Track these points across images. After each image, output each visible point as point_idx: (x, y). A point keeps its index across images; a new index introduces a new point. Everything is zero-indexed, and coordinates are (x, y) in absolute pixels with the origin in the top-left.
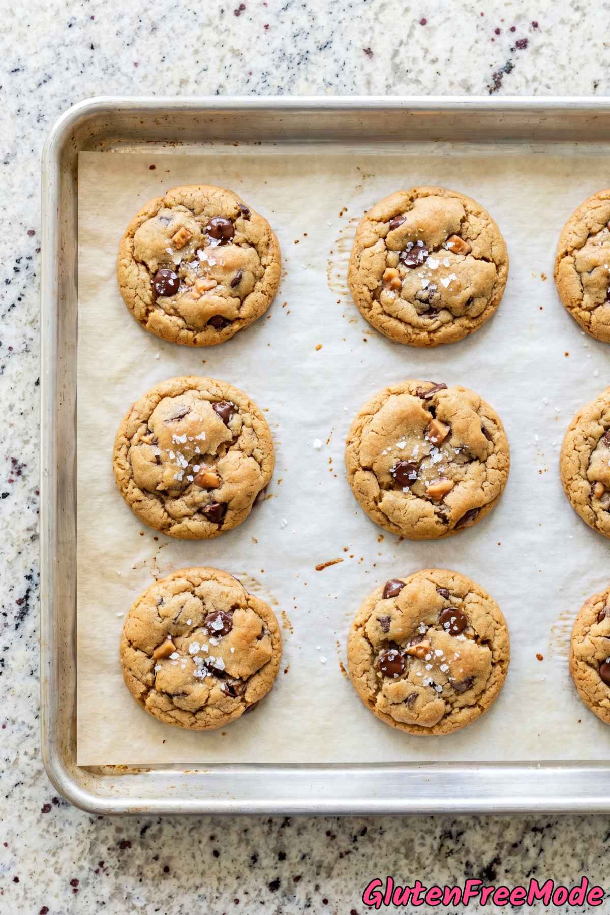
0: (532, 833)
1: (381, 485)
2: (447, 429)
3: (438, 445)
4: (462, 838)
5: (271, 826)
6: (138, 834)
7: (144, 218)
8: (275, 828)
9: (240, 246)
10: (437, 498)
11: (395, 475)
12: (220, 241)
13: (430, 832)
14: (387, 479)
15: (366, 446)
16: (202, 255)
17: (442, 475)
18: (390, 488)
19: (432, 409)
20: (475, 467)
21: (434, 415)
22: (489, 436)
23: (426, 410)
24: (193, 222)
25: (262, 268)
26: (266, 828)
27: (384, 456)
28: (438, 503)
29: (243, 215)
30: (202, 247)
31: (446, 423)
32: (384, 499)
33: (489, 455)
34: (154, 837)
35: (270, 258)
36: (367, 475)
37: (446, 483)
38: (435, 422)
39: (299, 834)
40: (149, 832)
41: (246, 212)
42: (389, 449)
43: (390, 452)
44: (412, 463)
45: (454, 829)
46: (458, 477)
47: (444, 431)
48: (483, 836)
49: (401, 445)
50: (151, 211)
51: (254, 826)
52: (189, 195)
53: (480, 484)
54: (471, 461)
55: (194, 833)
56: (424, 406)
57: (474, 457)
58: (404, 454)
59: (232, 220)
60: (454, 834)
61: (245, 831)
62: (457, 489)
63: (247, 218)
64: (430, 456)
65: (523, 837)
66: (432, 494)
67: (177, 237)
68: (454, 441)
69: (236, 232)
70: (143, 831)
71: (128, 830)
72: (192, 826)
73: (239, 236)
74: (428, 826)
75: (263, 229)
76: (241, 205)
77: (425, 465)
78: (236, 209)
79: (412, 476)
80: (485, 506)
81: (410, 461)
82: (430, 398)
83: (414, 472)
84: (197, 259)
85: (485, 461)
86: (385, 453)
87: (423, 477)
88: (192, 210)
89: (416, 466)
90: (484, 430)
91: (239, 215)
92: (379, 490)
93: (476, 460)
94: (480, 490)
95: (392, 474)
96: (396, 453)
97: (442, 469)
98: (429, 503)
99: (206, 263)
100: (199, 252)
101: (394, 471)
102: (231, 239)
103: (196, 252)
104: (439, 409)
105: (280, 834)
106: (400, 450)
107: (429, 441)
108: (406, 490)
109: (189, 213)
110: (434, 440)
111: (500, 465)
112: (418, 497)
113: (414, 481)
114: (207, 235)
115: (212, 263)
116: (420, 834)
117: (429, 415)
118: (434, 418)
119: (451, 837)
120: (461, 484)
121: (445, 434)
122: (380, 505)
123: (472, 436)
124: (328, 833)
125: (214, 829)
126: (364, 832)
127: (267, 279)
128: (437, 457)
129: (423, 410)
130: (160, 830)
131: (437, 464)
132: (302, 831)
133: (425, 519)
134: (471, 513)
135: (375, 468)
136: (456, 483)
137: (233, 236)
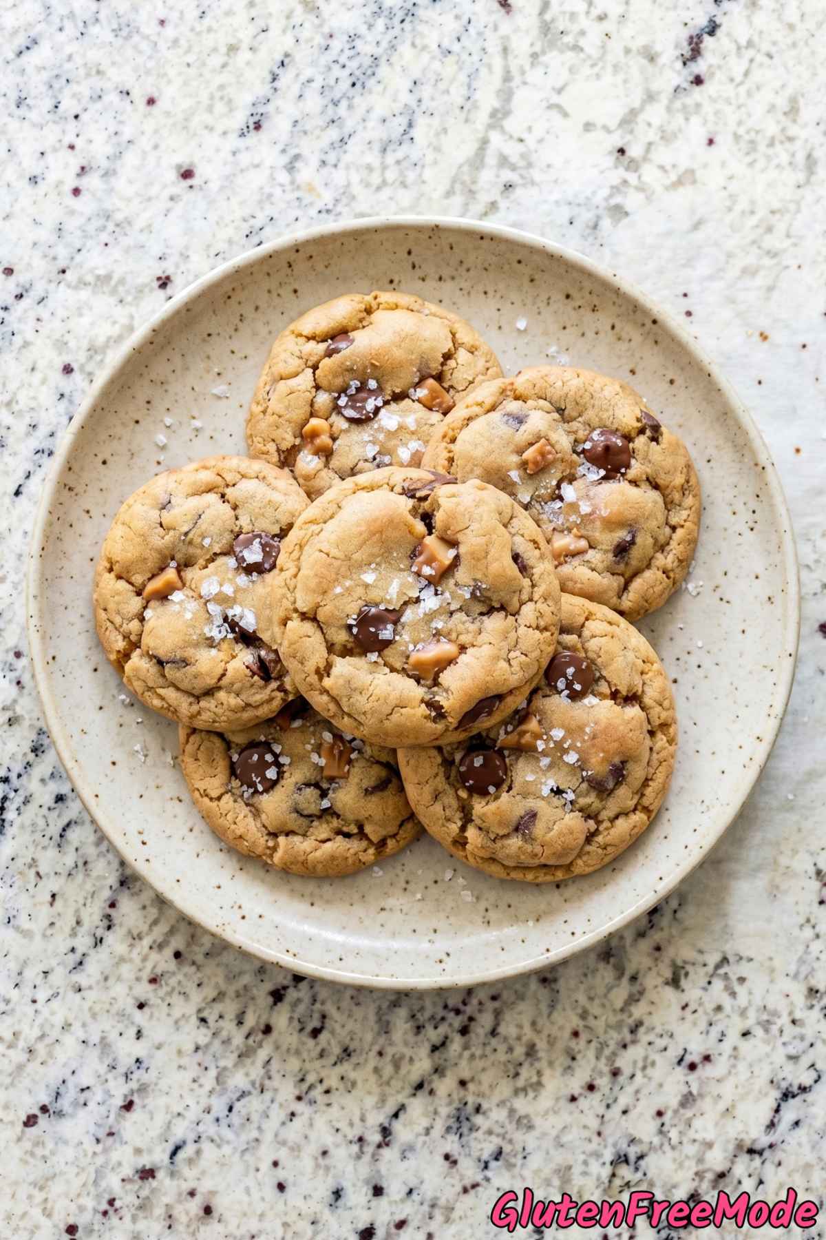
0: (746, 1157)
1: (330, 648)
2: (452, 553)
3: (434, 582)
4: (642, 1163)
5: (361, 1147)
6: (166, 1158)
7: (477, 410)
8: (369, 1150)
9: (637, 486)
10: (428, 674)
11: (355, 630)
12: (602, 473)
13: (597, 1155)
14: (341, 637)
15: (307, 577)
16: (568, 492)
17: (437, 634)
18: (346, 652)
19: (427, 518)
20: (495, 623)
21: (430, 528)
22: (524, 569)
23: (415, 517)
24: (561, 431)
25: (668, 530)
26: (355, 1148)
27: (337, 596)
28: (429, 682)
29: (648, 433)
30: (571, 479)
31: (452, 544)
32: (335, 671)
33: (522, 604)
34: (190, 1161)
35: (684, 514)
36: (308, 627)
37: (445, 648)
38: (430, 541)
39: (404, 1158)
40: (181, 1155)
41: (656, 428)
42: (348, 583)
43: (348, 590)
44: (387, 610)
45: (633, 1152)
46: (464, 639)
47: (447, 556)
48: (675, 1160)
49: (369, 578)
50: (489, 402)
51: (337, 1146)
52: (559, 384)
53: (504, 653)
54: (490, 611)
55: (247, 1156)
56: (414, 511)
57: (497, 605)
58: (374, 595)
59: (628, 438)
60: (632, 1158)
61: (325, 1153)
62: (463, 659)
63: (655, 439)
64: (418, 600)
65: (733, 1162)
66: (420, 665)
67: (529, 454)
68: (461, 574)
69: (633, 462)
70: (174, 1153)
71: (150, 1151)
72: (245, 1147)
73: (636, 468)
74: (593, 1146)
75: (681, 462)
76: (648, 416)
77: (409, 615)
78: (638, 420)
79: (386, 633)
80: (511, 692)
81: (382, 607)
82: (425, 498)
83: (390, 627)
84: (561, 498)
85: (515, 614)
86: (338, 590)
87: (405, 637)
88: (560, 411)
89: (394, 616)
90: (516, 558)
91: (642, 431)
92: (326, 655)
93: (498, 610)
94: (503, 664)
95: (350, 627)
96: (360, 591)
97: (439, 624)
98: (412, 681)
99: (574, 507)
100: (564, 485)
101: (354, 623)
102: (623, 470)
103: (558, 486)
104: (439, 518)
105: (375, 1159)
106: (367, 586)
107: (418, 574)
108: (373, 657)
109: (556, 416)
110: (427, 571)
111: (542, 624)
112: (393, 670)
113: (388, 643)
114: (582, 459)
115: (585, 508)
116: (582, 1157)
117: (420, 527)
118: (430, 533)
119: (627, 1161)
120: (470, 651)
121: (447, 562)
122: (327, 682)
123: (495, 567)
124: (447, 1157)
125: (278, 1150)
126: (498, 1155)
127: (675, 549)
128: (430, 602)
129: (410, 518)
130: (198, 1152)
131: (430, 616)
132: (408, 1154)
133: (403, 711)
134: (485, 704)
135: (320, 617)
136: (463, 649)
137: (628, 466)
